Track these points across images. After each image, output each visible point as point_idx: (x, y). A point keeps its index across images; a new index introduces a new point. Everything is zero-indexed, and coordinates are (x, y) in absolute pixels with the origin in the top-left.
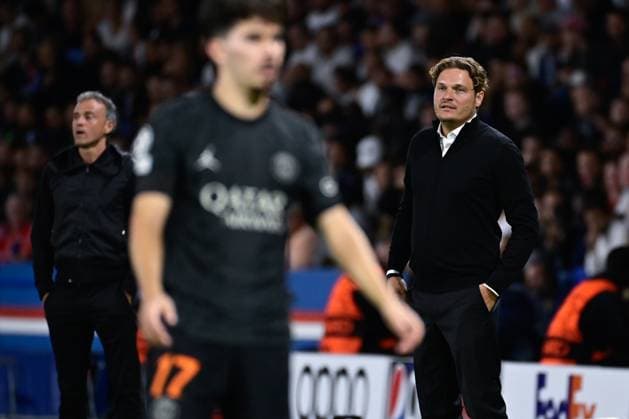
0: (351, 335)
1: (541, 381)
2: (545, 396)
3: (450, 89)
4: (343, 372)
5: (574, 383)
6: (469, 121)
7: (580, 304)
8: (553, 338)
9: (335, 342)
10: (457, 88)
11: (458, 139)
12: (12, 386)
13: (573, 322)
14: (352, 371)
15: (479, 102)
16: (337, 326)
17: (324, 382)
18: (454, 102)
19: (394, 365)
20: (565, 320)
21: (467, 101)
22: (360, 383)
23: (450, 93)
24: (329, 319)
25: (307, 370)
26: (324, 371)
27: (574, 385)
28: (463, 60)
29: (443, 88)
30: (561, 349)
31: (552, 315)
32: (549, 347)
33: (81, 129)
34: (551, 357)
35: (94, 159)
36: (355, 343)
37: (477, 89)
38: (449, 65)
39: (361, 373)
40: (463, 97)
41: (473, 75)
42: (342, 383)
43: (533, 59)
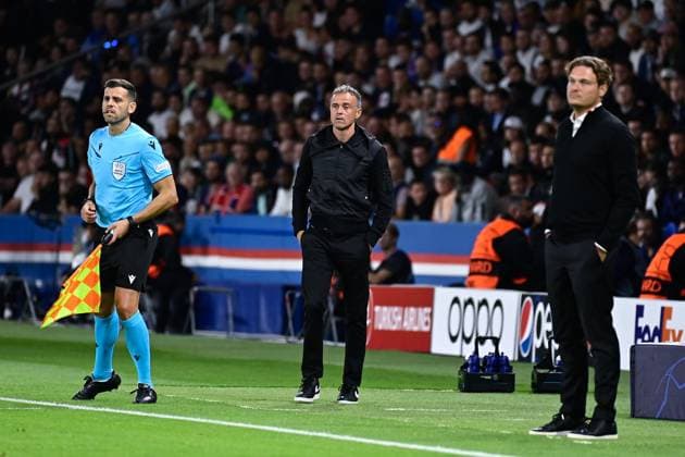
0: (490, 274)
1: (640, 311)
2: (642, 323)
5: (665, 314)
6: (592, 109)
7: (671, 252)
8: (649, 278)
10: (583, 81)
12: (230, 310)
13: (665, 266)
15: (603, 93)
17: (469, 310)
18: (580, 93)
19: (524, 297)
20: (659, 265)
21: (590, 92)
22: (498, 310)
23: (577, 85)
24: (473, 262)
25: (456, 300)
26: (470, 302)
27: (665, 316)
30: (656, 287)
31: (648, 261)
32: (646, 286)
33: (341, 116)
34: (648, 293)
35: (346, 140)
37: (600, 83)
38: (578, 63)
39: (498, 303)
40: (588, 88)
42: (483, 310)
43: (635, 58)
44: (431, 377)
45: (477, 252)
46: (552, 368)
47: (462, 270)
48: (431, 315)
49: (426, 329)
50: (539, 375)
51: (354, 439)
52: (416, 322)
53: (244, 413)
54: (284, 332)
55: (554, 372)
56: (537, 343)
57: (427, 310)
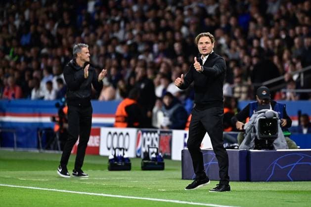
0: (124, 122)
3: (204, 43)
4: (121, 134)
9: (119, 124)
10: (207, 43)
11: (208, 59)
12: (15, 139)
14: (124, 133)
15: (213, 47)
16: (120, 119)
17: (115, 137)
19: (138, 131)
21: (210, 47)
22: (127, 137)
23: (204, 45)
24: (117, 117)
25: (110, 133)
26: (116, 133)
28: (206, 33)
29: (202, 43)
36: (126, 124)
39: (127, 134)
40: (209, 45)
41: (211, 38)
42: (121, 137)
44: (95, 165)
45: (118, 113)
46: (150, 160)
47: (112, 120)
48: (100, 139)
49: (97, 145)
50: (144, 163)
51: (67, 191)
52: (93, 142)
53: (21, 182)
54: (38, 147)
55: (150, 161)
56: (144, 150)
57: (98, 137)
